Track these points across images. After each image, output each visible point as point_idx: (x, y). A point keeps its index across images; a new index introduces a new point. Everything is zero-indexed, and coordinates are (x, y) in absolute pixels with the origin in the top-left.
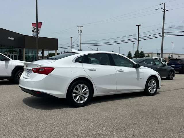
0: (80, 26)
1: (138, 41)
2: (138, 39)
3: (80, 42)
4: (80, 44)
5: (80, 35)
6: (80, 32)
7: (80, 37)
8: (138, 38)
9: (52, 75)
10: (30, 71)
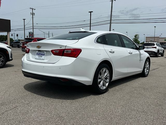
0: (33, 9)
1: (90, 26)
2: (90, 25)
3: (33, 24)
4: (33, 26)
5: (33, 17)
6: (33, 14)
7: (33, 19)
8: (90, 23)
9: (81, 57)
10: (44, 53)
